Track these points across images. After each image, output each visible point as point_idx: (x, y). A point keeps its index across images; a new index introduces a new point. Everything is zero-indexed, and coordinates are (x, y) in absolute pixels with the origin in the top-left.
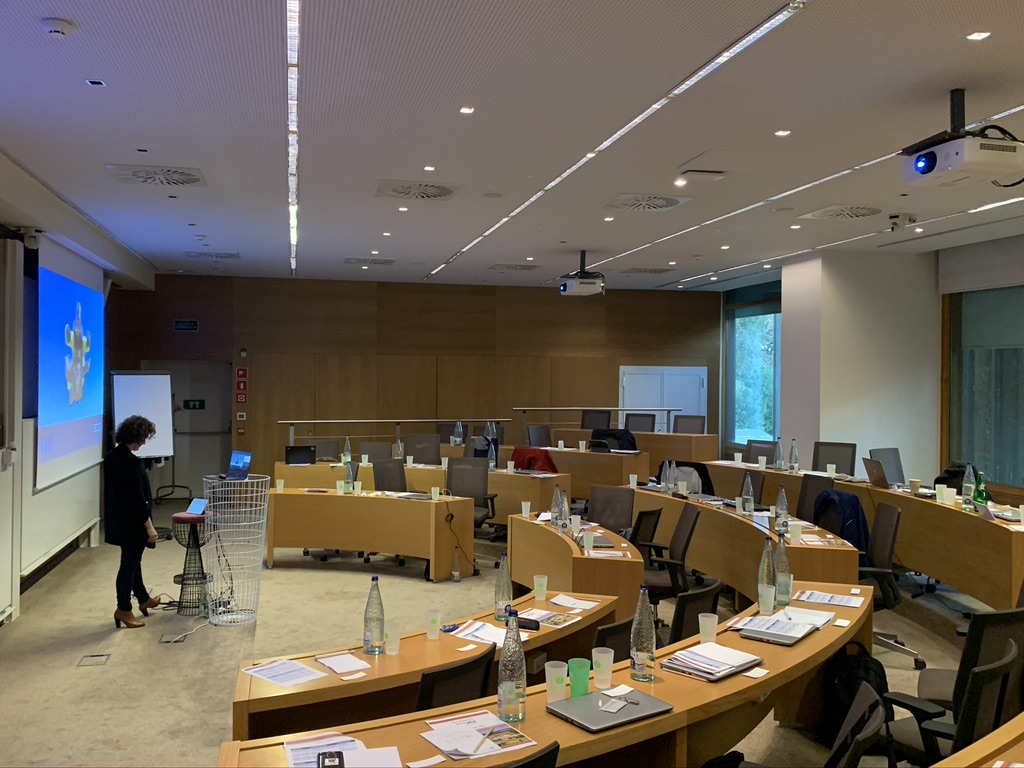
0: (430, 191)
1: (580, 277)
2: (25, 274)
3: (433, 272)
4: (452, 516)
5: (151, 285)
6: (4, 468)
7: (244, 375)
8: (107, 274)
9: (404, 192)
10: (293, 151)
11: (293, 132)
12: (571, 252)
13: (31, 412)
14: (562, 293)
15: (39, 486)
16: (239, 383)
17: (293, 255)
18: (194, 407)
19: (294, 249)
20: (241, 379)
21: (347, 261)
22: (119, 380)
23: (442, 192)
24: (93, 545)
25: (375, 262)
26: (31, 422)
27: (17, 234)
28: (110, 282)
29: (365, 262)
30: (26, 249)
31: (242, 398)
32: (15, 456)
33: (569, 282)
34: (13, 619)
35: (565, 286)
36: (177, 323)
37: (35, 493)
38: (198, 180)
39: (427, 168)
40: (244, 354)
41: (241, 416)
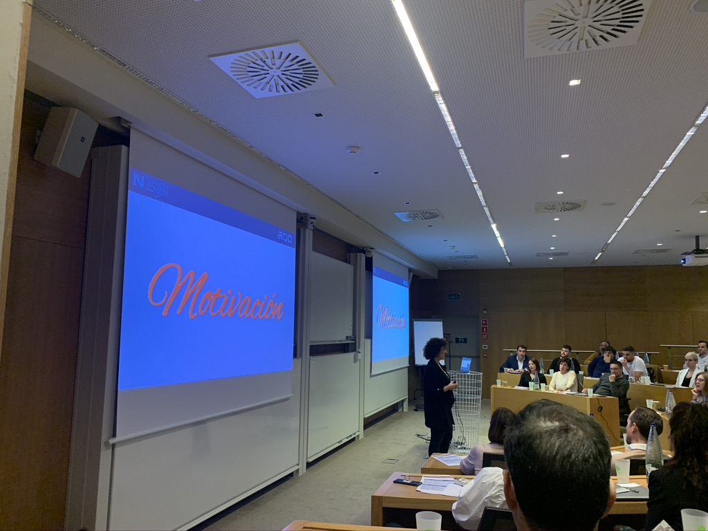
0: (567, 206)
1: (695, 253)
2: (366, 269)
3: (596, 258)
4: (602, 408)
5: (436, 277)
6: (355, 361)
7: (486, 324)
8: (410, 270)
9: (551, 208)
10: (480, 193)
11: (476, 183)
12: (687, 237)
13: (369, 335)
14: (684, 265)
15: (373, 373)
16: (483, 328)
17: (506, 254)
18: (461, 342)
19: (504, 250)
20: (485, 326)
21: (538, 255)
22: (416, 323)
23: (575, 206)
24: (405, 411)
25: (554, 254)
26: (369, 340)
27: (363, 250)
28: (412, 274)
29: (549, 255)
30: (366, 257)
31: (485, 337)
32: (360, 356)
33: (687, 257)
34: (360, 438)
35: (684, 260)
36: (449, 295)
37: (371, 376)
38: (438, 215)
39: (558, 193)
40: (485, 312)
41: (485, 347)
